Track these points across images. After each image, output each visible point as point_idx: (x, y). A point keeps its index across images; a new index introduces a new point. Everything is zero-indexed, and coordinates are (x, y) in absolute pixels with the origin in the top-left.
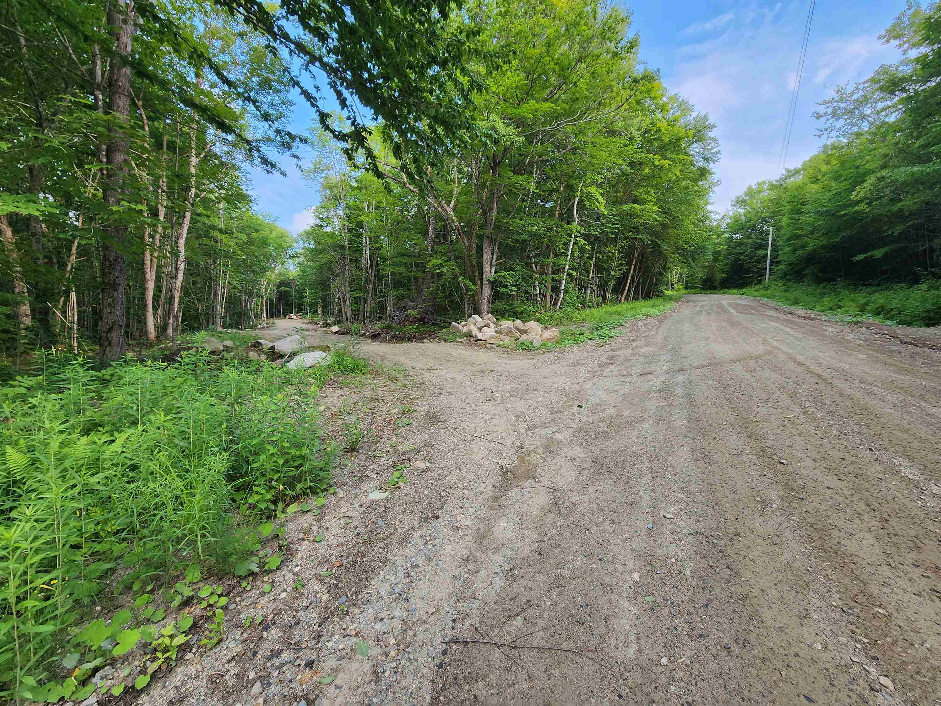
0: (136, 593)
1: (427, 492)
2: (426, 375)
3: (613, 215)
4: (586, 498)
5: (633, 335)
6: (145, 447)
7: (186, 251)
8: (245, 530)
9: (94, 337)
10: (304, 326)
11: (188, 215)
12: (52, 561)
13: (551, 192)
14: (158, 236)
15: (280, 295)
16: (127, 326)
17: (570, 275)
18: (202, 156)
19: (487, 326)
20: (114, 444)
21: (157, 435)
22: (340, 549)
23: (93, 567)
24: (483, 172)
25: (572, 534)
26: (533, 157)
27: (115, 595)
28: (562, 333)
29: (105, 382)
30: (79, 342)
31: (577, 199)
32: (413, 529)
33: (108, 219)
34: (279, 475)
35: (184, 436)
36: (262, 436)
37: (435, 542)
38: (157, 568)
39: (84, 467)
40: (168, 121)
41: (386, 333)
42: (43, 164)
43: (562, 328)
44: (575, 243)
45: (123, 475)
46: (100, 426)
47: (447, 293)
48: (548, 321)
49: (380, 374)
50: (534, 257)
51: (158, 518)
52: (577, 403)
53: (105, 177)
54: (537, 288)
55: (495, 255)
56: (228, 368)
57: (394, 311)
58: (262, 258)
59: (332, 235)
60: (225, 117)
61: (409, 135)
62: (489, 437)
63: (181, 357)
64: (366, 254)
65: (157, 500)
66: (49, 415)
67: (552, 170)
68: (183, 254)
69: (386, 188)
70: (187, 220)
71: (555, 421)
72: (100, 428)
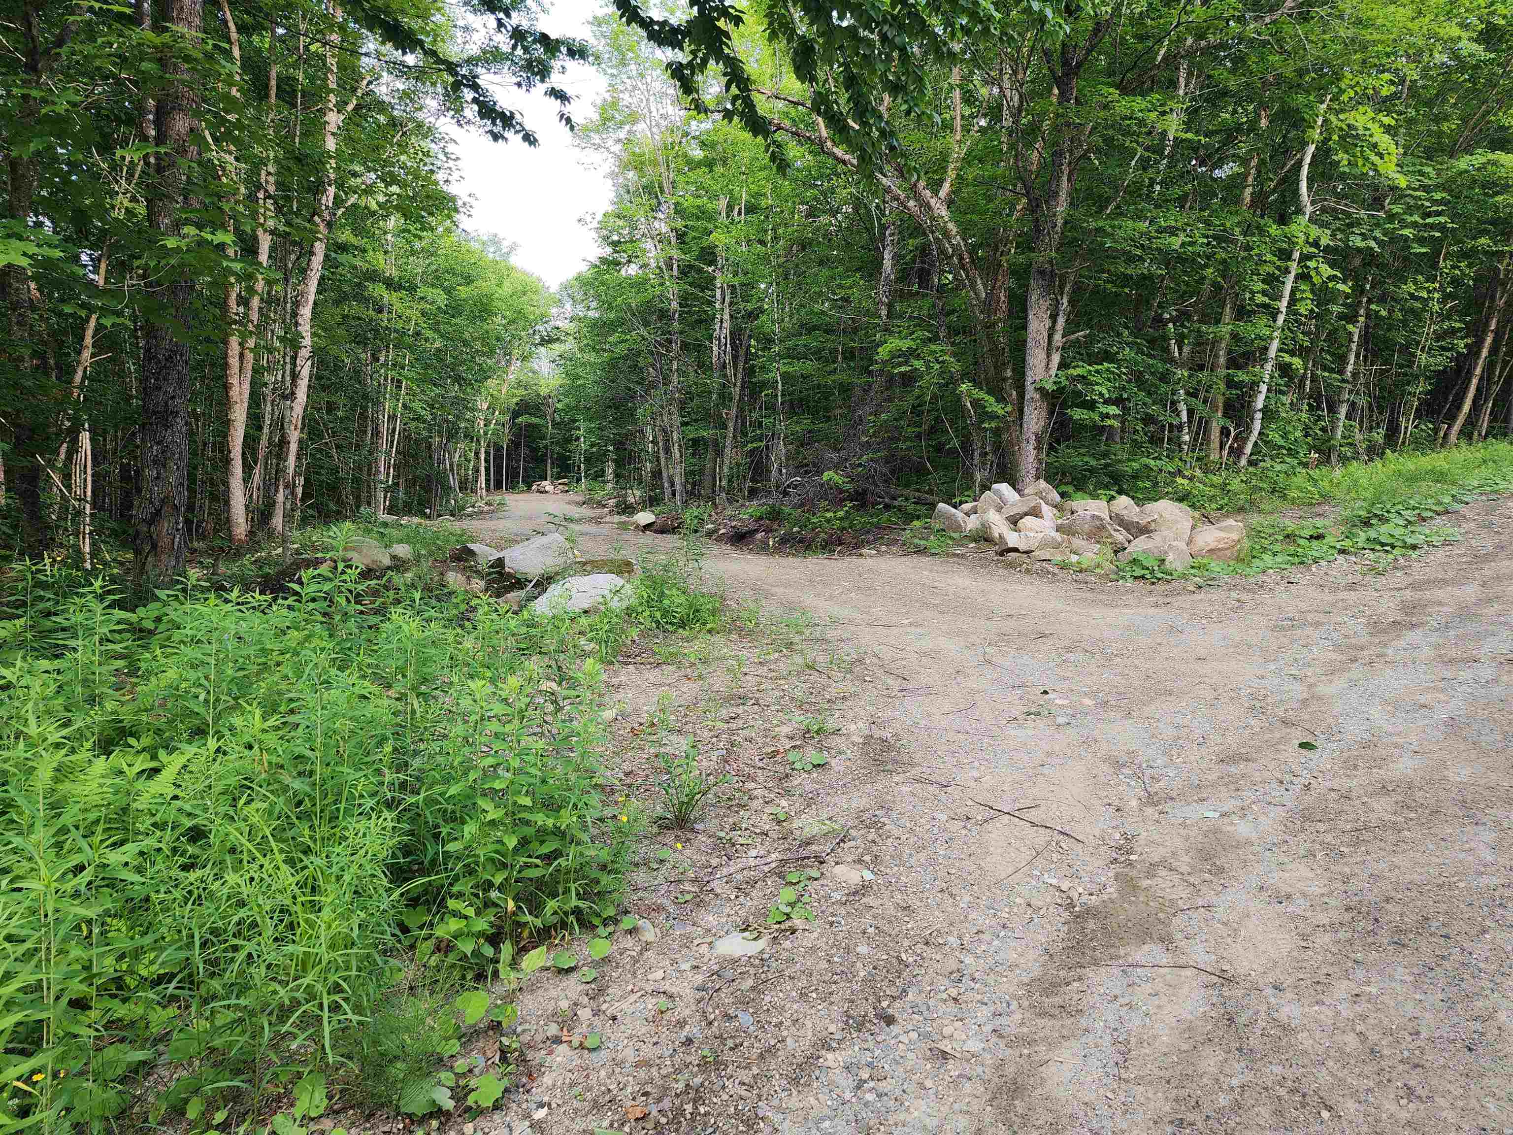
0: (192, 1125)
1: (863, 949)
2: (867, 638)
3: (1426, 188)
4: (1326, 1014)
5: (1486, 543)
6: (219, 788)
7: (314, 335)
8: (424, 1004)
9: (124, 532)
10: (576, 512)
11: (319, 248)
12: (34, 1031)
13: (1230, 134)
14: (255, 302)
15: (518, 436)
16: (190, 508)
17: (1284, 369)
18: (350, 107)
19: (1035, 512)
20: (159, 778)
21: (246, 763)
22: (642, 1074)
23: (110, 1052)
24: (1033, 95)
25: (1278, 1113)
26: (1180, 40)
27: (152, 1123)
28: (1255, 533)
29: (141, 633)
30: (93, 544)
31: (1311, 149)
32: (825, 1044)
33: (156, 269)
34: (505, 874)
35: (301, 768)
36: (472, 776)
37: (883, 1086)
38: (237, 1072)
39: (100, 828)
40: (280, 31)
41: (768, 530)
42: (38, 153)
43: (1255, 519)
44: (1303, 277)
45: (175, 850)
46: (132, 735)
47: (925, 427)
48: (1212, 499)
49: (751, 632)
50: (1171, 320)
51: (241, 956)
52: (1298, 736)
53: (152, 171)
54: (1183, 407)
55: (1061, 321)
56: (400, 610)
57: (789, 475)
58: (478, 345)
59: (639, 284)
60: (403, 12)
61: (835, 14)
62: (1032, 815)
63: (300, 583)
64: (723, 329)
65: (242, 913)
66: (36, 704)
67: (1233, 71)
68: (307, 341)
69: (773, 157)
70: (317, 261)
71: (1233, 784)
72: (132, 741)
